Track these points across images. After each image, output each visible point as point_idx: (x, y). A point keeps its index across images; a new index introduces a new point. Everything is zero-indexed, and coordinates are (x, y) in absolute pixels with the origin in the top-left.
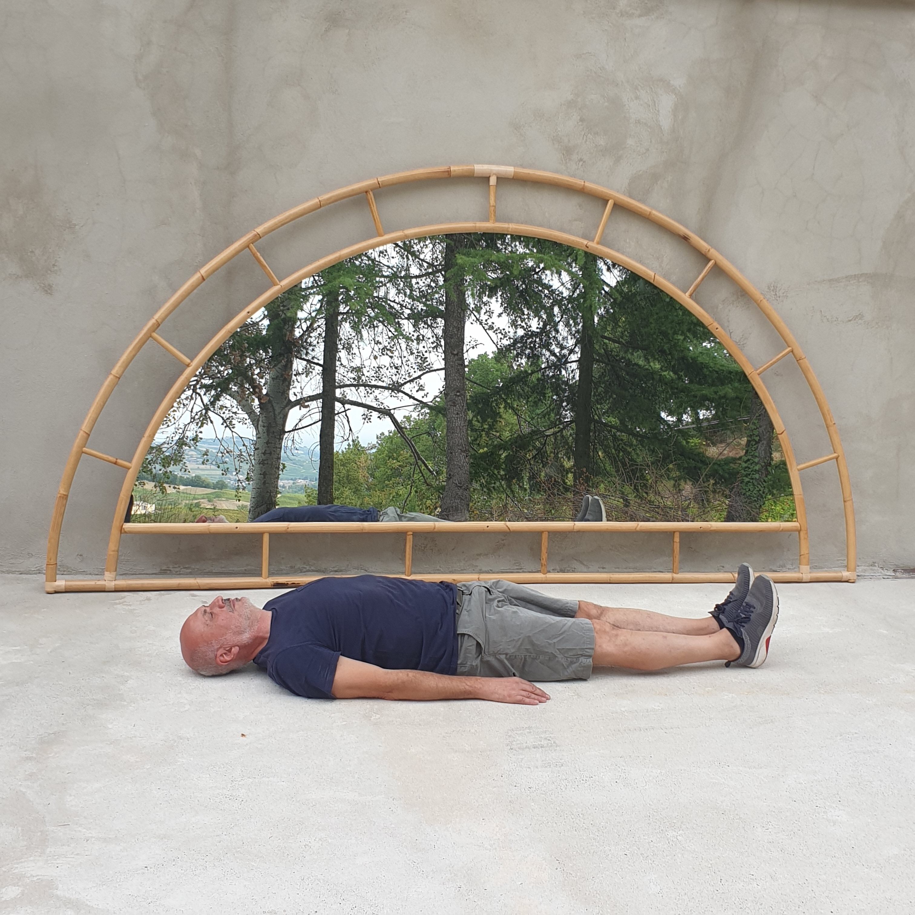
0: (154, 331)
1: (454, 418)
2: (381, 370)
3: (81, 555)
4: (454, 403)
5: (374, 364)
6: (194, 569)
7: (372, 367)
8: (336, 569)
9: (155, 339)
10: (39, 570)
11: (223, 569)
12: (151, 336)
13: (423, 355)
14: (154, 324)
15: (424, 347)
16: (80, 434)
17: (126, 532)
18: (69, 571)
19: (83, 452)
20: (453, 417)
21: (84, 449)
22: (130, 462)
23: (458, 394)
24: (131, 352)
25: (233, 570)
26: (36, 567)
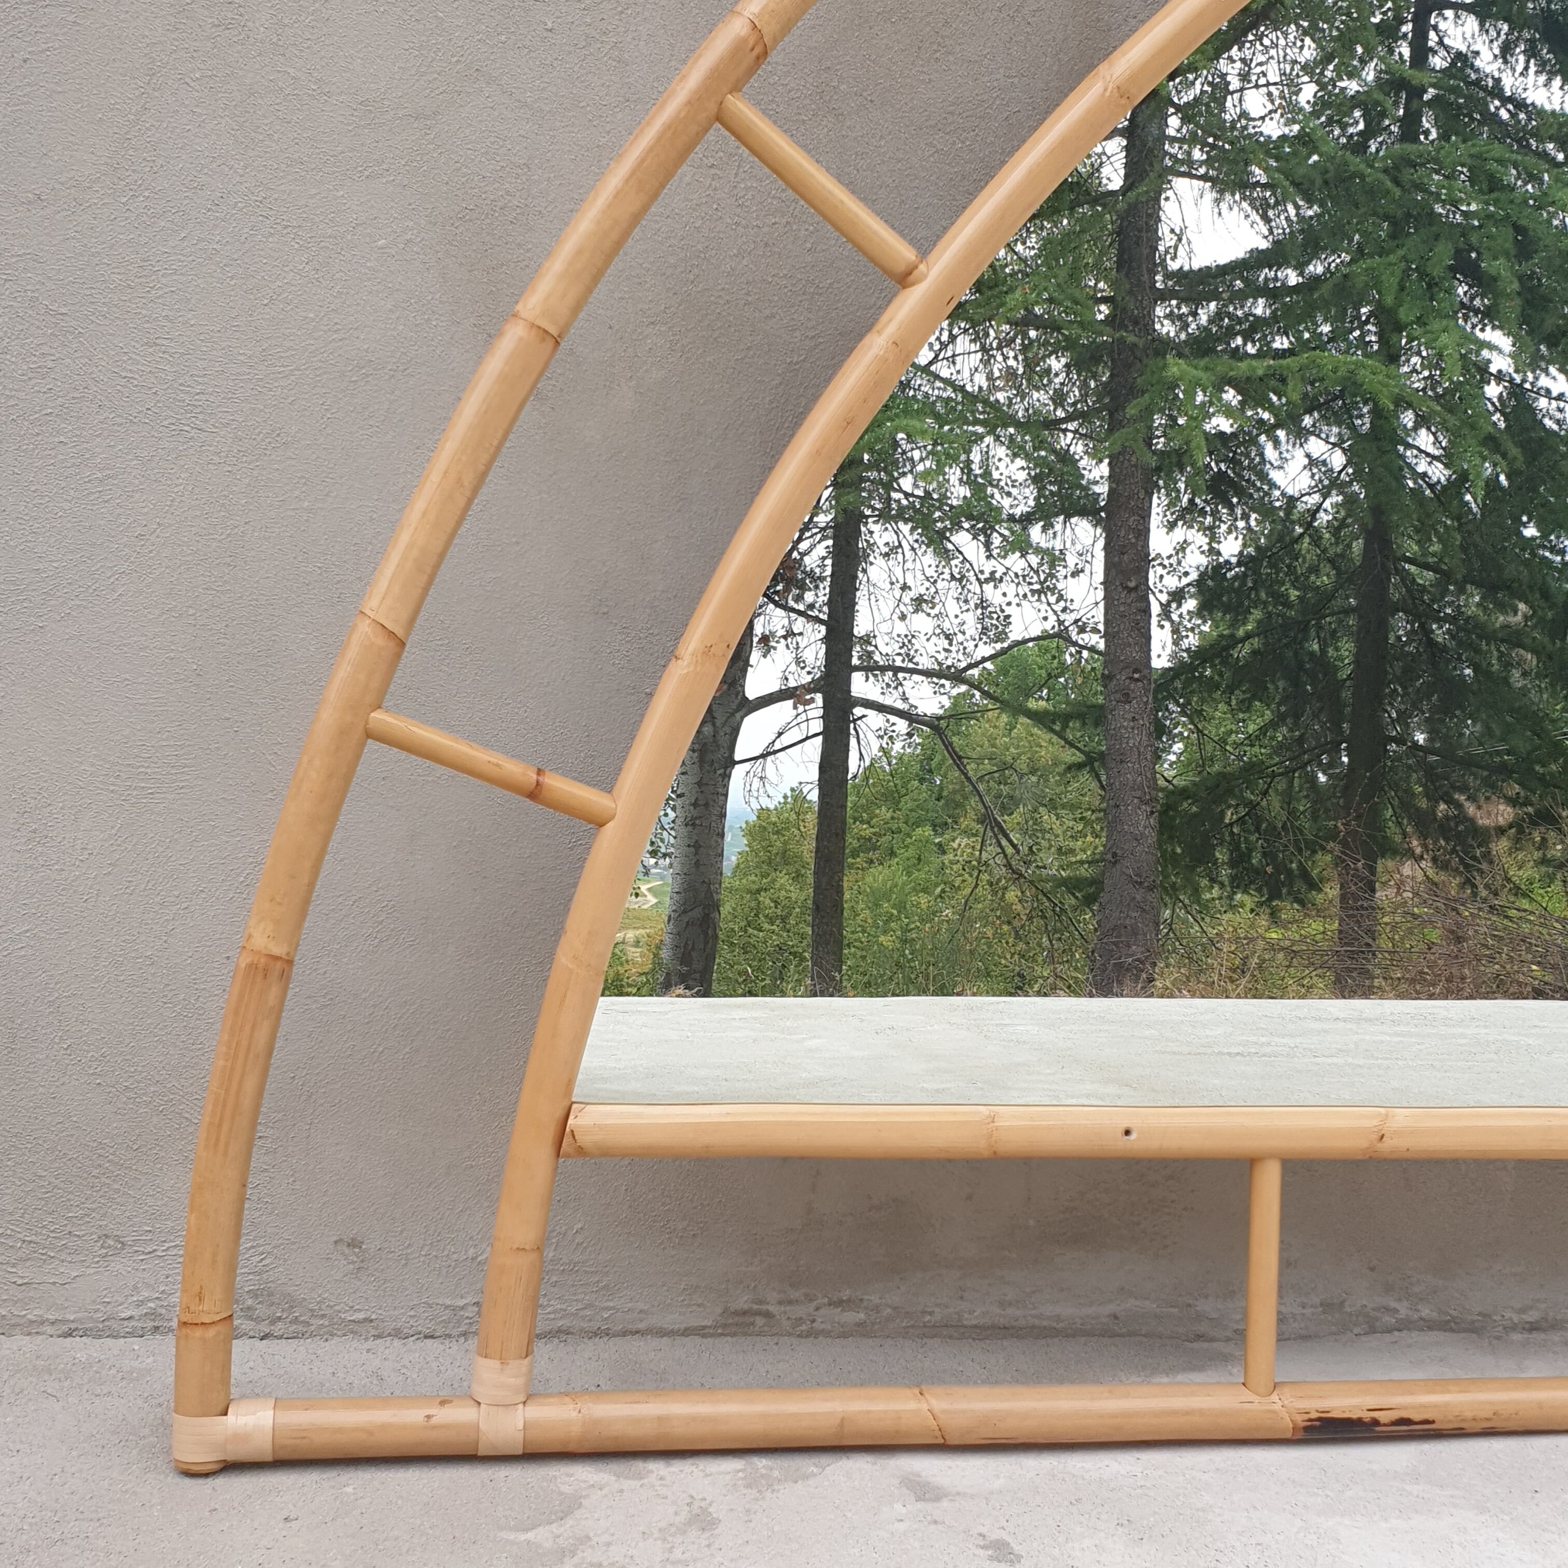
0: (736, 88)
1: (1126, 728)
2: (914, 641)
3: (354, 1244)
4: (1127, 695)
5: (901, 628)
6: (877, 1309)
7: (894, 635)
8: (1533, 1316)
9: (741, 134)
10: (153, 1315)
11: (1010, 1311)
12: (720, 118)
13: (1003, 611)
14: (737, 49)
15: (1004, 594)
16: (356, 638)
17: (581, 1151)
18: (296, 1321)
19: (369, 735)
20: (1122, 727)
21: (377, 715)
22: (607, 784)
23: (1136, 676)
24: (618, 195)
25: (1058, 1318)
26: (140, 1304)
